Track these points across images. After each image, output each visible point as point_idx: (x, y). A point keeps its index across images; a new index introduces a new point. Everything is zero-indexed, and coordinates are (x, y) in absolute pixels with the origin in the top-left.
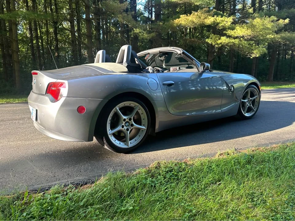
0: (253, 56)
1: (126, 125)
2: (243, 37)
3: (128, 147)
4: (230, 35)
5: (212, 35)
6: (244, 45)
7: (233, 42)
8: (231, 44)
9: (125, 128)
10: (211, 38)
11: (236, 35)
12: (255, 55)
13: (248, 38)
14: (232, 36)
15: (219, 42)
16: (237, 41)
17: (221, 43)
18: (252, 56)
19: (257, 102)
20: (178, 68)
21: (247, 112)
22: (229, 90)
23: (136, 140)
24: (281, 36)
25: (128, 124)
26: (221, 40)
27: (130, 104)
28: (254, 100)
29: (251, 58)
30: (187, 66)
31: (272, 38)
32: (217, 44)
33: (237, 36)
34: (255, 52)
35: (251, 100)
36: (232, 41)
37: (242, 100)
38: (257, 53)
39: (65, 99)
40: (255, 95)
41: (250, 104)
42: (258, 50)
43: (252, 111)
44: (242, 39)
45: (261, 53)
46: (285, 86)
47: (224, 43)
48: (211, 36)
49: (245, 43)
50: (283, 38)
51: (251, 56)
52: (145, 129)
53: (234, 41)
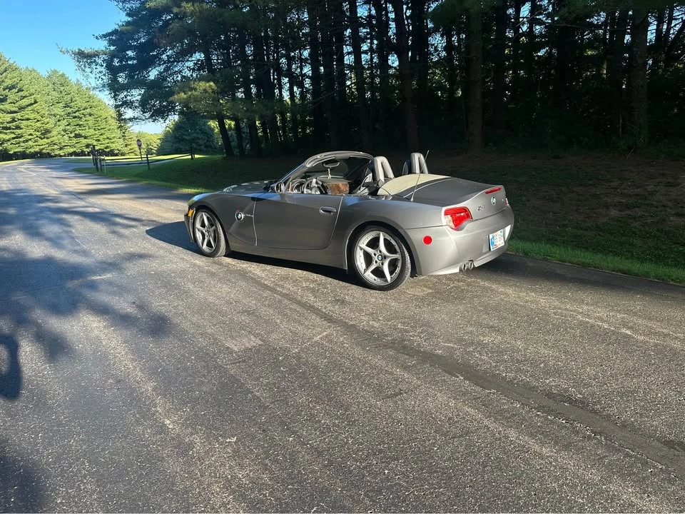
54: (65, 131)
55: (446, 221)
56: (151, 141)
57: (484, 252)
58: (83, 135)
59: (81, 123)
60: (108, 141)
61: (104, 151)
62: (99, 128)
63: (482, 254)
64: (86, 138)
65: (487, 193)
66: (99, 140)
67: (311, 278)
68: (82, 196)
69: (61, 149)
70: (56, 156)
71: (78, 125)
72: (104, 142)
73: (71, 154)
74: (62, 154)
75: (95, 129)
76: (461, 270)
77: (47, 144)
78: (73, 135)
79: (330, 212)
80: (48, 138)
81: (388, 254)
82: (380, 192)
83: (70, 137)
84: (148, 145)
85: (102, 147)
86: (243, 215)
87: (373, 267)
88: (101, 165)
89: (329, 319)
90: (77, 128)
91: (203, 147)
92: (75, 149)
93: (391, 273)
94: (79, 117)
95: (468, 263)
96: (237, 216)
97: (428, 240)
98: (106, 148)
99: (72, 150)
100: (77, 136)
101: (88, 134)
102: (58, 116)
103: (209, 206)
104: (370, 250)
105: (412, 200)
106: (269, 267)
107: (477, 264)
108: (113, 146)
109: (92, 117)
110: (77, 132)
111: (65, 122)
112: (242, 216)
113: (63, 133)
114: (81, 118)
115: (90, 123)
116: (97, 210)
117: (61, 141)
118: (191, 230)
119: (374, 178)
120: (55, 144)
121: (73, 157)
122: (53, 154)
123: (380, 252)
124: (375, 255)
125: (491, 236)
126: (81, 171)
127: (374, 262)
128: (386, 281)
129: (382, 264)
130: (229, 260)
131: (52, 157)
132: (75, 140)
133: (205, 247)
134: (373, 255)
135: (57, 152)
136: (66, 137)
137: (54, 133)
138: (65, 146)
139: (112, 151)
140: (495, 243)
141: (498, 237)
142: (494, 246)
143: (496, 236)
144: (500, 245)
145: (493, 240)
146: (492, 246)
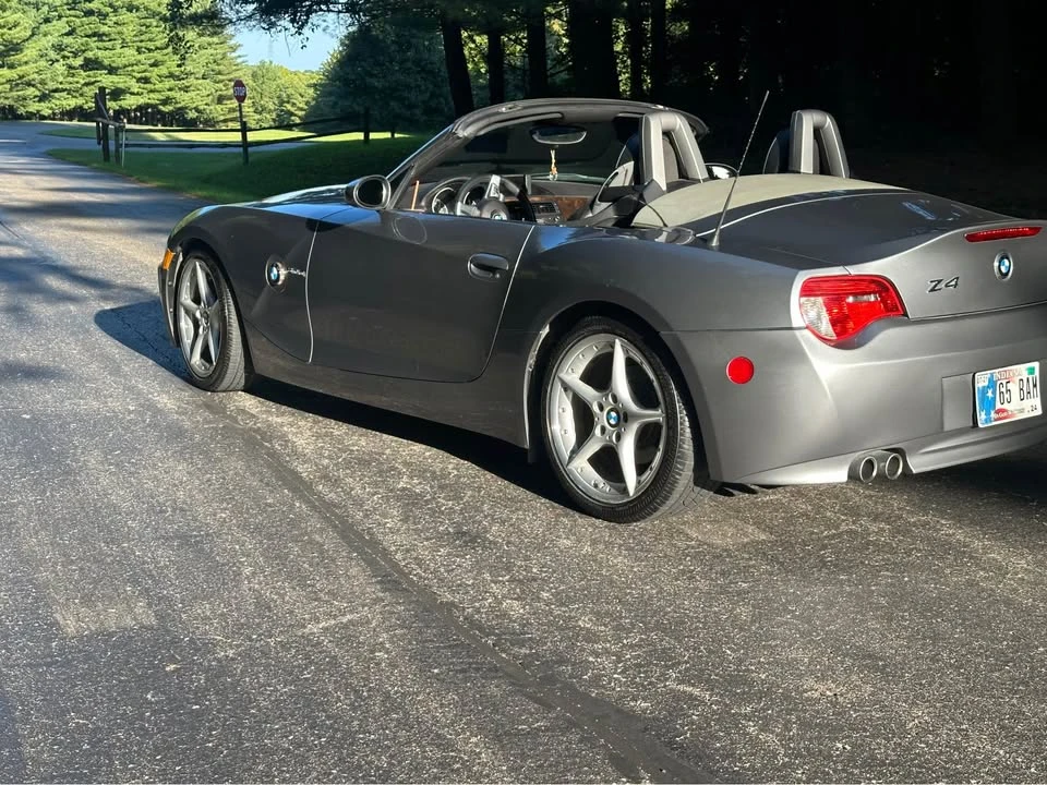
54: (59, 48)
55: (806, 314)
56: (290, 91)
57: (948, 427)
58: (106, 62)
59: (105, 29)
60: (172, 83)
61: (160, 112)
62: (151, 45)
63: (940, 434)
64: (112, 70)
65: (972, 238)
66: (146, 80)
67: (438, 467)
68: (10, 217)
69: (43, 98)
70: (30, 116)
71: (94, 35)
72: (159, 86)
73: (70, 114)
74: (46, 112)
75: (139, 50)
76: (852, 476)
77: (9, 81)
78: (79, 62)
79: (491, 269)
80: (11, 67)
81: (633, 407)
82: (643, 217)
83: (70, 67)
84: (282, 103)
85: (154, 98)
86: (283, 272)
87: (593, 447)
88: (118, 146)
89: (392, 579)
90: (93, 43)
91: (418, 112)
92: (80, 101)
93: (641, 468)
94: (100, 14)
95: (882, 459)
96: (270, 272)
97: (743, 370)
98: (165, 102)
99: (72, 103)
100: (91, 65)
101: (119, 62)
102: (46, 8)
103: (212, 245)
104: (588, 392)
105: (715, 243)
106: (339, 429)
107: (919, 463)
108: (184, 99)
109: (134, 14)
110: (90, 54)
111: (61, 26)
112: (280, 273)
113: (53, 55)
114: (106, 16)
115: (129, 31)
116: (18, 252)
117: (47, 75)
118: (170, 310)
119: (640, 176)
120: (29, 84)
121: (75, 122)
122: (22, 111)
123: (615, 398)
124: (601, 408)
125: (982, 380)
126: (62, 156)
127: (598, 431)
128: (625, 491)
129: (619, 437)
130: (249, 402)
131: (21, 117)
132: (82, 77)
133: (196, 359)
134: (595, 408)
135: (33, 107)
136: (60, 67)
137: (30, 52)
138: (56, 91)
139: (182, 110)
140: (998, 406)
141: (1014, 387)
142: (992, 412)
143: (1004, 382)
144: (1022, 411)
145: (990, 394)
146: (983, 413)
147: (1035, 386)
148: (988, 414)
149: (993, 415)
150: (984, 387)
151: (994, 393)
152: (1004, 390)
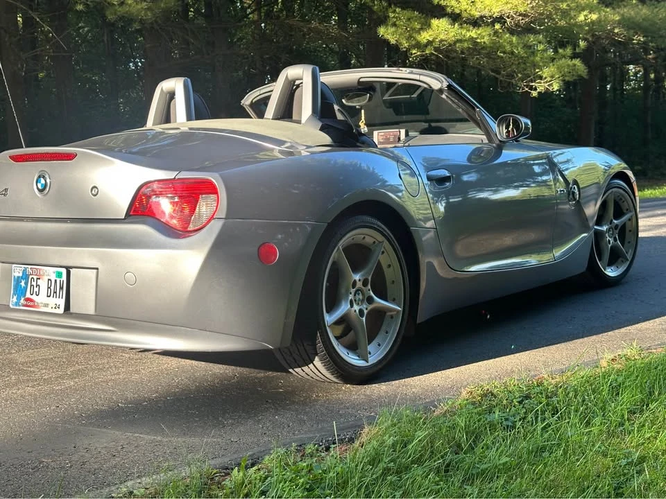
0: (541, 87)
1: (357, 299)
2: (500, 19)
3: (366, 364)
4: (457, 11)
5: (394, 12)
6: (508, 48)
7: (472, 39)
8: (466, 45)
9: (356, 308)
10: (394, 25)
11: (477, 14)
12: (546, 85)
13: (517, 25)
14: (464, 15)
15: (425, 37)
16: (482, 35)
17: (429, 43)
18: (535, 89)
19: (630, 231)
20: (403, 132)
21: (610, 264)
22: (569, 194)
23: (379, 345)
24: (623, 15)
25: (361, 297)
26: (431, 32)
27: (364, 238)
28: (624, 226)
29: (534, 94)
30: (426, 125)
31: (593, 22)
32: (418, 45)
33: (481, 17)
34: (546, 72)
35: (617, 226)
36: (468, 34)
37: (595, 227)
38: (552, 77)
39: (224, 225)
40: (625, 211)
41: (615, 240)
42: (558, 68)
43: (621, 259)
44: (497, 26)
45: (567, 79)
46: (653, 192)
47: (441, 41)
48: (391, 15)
49: (511, 43)
50: (626, 23)
51: (531, 88)
52: (398, 311)
53: (475, 36)
125: (17, 271)
140: (28, 295)
141: (43, 284)
142: (23, 299)
143: (35, 277)
144: (46, 305)
145: (23, 284)
146: (15, 297)
147: (61, 288)
148: (19, 299)
149: (22, 301)
150: (18, 277)
151: (26, 283)
152: (34, 284)
